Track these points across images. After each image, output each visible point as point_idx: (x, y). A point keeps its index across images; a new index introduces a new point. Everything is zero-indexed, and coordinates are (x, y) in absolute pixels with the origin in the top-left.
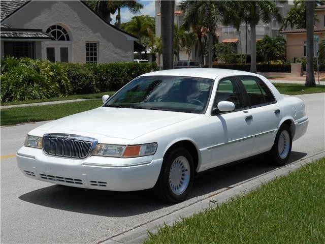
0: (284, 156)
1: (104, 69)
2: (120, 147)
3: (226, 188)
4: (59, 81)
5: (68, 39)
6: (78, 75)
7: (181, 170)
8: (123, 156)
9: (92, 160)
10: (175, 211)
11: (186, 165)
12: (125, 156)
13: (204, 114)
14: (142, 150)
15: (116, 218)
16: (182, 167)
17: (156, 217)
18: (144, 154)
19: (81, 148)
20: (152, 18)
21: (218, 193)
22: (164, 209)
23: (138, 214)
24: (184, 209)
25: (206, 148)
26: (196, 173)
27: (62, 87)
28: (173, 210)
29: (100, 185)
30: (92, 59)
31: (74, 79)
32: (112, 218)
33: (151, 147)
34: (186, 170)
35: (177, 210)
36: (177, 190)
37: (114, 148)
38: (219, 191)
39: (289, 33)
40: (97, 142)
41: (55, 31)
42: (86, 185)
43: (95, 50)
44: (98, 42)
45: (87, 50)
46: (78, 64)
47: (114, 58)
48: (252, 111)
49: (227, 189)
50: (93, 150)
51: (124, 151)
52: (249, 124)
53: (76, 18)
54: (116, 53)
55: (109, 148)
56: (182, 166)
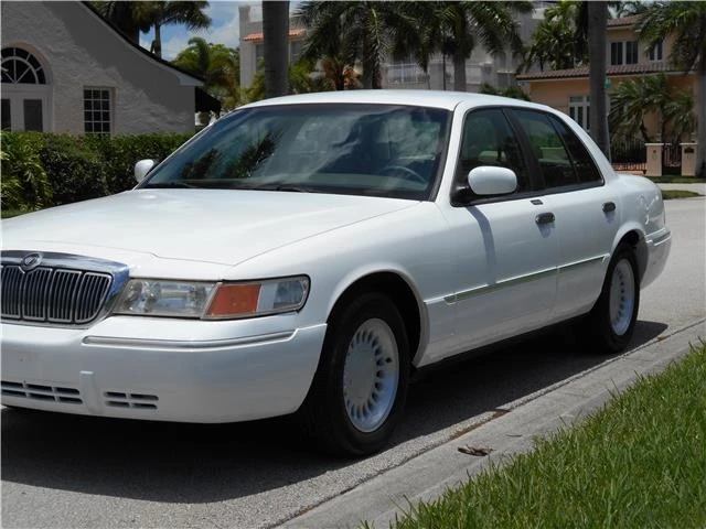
0: (621, 327)
1: (125, 147)
2: (197, 288)
3: (492, 413)
4: (21, 175)
5: (42, 81)
6: (65, 159)
7: (371, 361)
8: (209, 313)
9: (110, 327)
10: (362, 481)
11: (388, 345)
12: (213, 316)
13: (433, 200)
14: (267, 296)
15: (189, 506)
16: (377, 352)
17: (310, 501)
18: (271, 310)
19: (77, 294)
20: (231, 50)
21: (473, 428)
22: (329, 475)
23: (254, 492)
24: (388, 473)
25: (440, 298)
26: (413, 369)
27: (28, 187)
28: (355, 479)
29: (137, 405)
30: (98, 128)
31: (57, 171)
32: (177, 508)
33: (292, 289)
34: (389, 360)
35: (370, 477)
36: (363, 419)
37: (180, 289)
38: (473, 421)
39: (536, 78)
40: (127, 272)
41: (11, 62)
42: (93, 405)
43: (106, 106)
44: (113, 89)
45: (87, 105)
46: (65, 135)
47: (149, 124)
48: (553, 202)
49: (495, 416)
50: (112, 298)
51: (210, 298)
52: (546, 235)
53: (59, 31)
54: (153, 115)
55: (163, 291)
56: (376, 347)
